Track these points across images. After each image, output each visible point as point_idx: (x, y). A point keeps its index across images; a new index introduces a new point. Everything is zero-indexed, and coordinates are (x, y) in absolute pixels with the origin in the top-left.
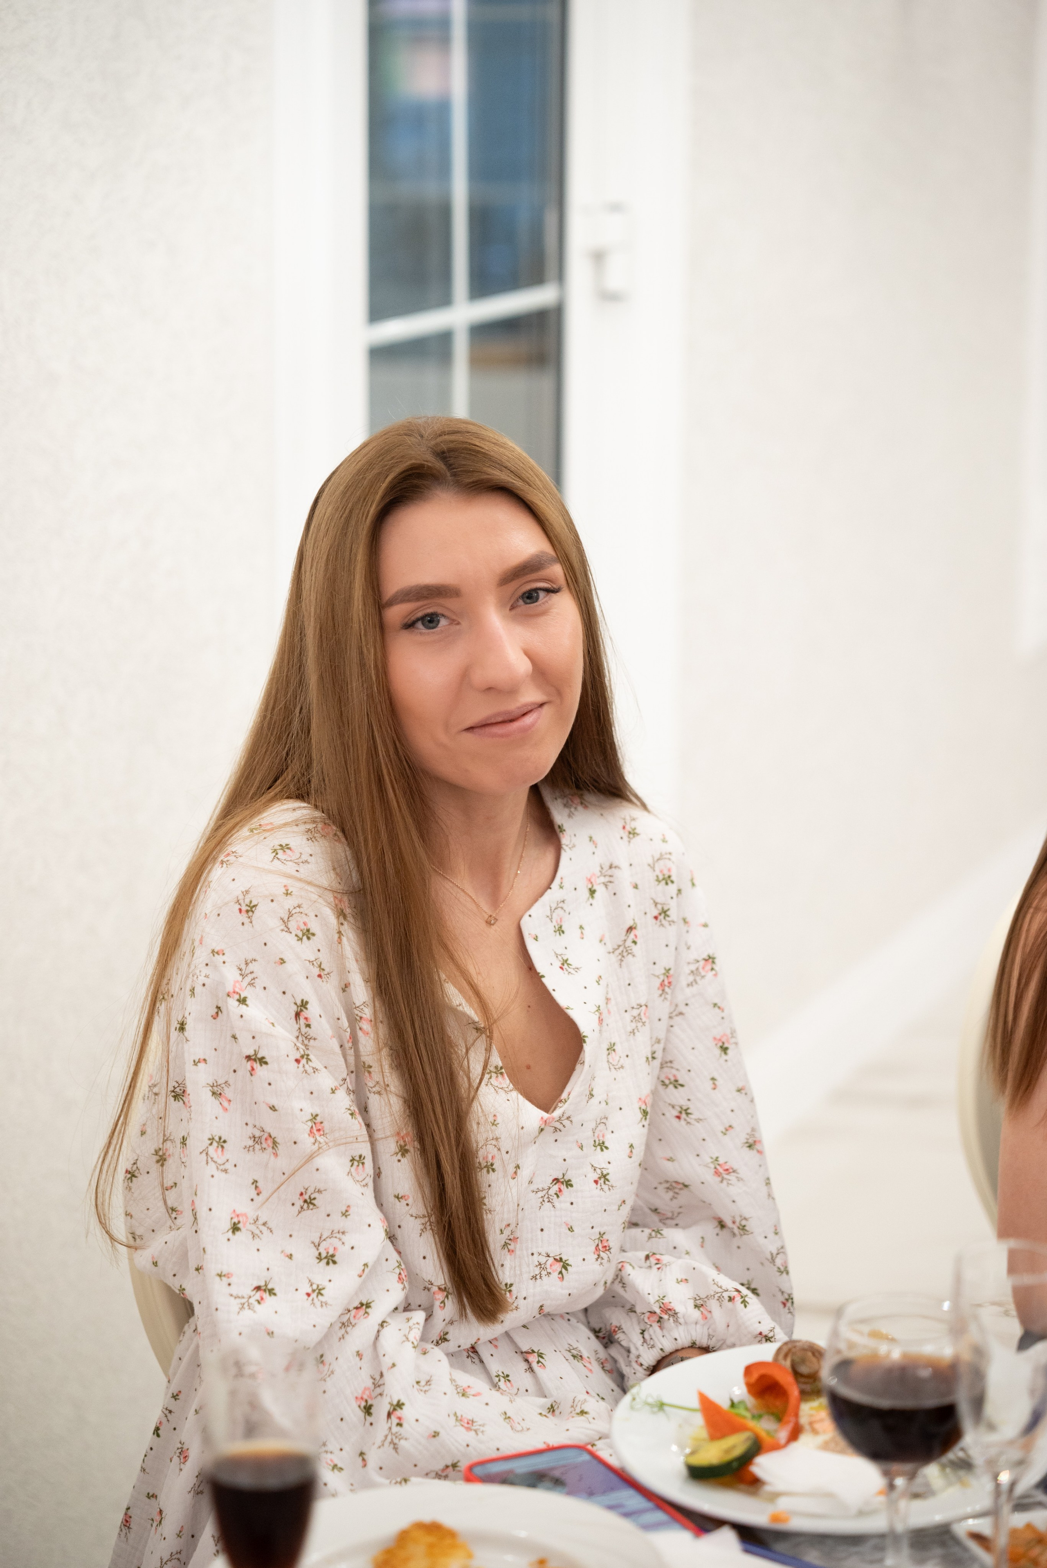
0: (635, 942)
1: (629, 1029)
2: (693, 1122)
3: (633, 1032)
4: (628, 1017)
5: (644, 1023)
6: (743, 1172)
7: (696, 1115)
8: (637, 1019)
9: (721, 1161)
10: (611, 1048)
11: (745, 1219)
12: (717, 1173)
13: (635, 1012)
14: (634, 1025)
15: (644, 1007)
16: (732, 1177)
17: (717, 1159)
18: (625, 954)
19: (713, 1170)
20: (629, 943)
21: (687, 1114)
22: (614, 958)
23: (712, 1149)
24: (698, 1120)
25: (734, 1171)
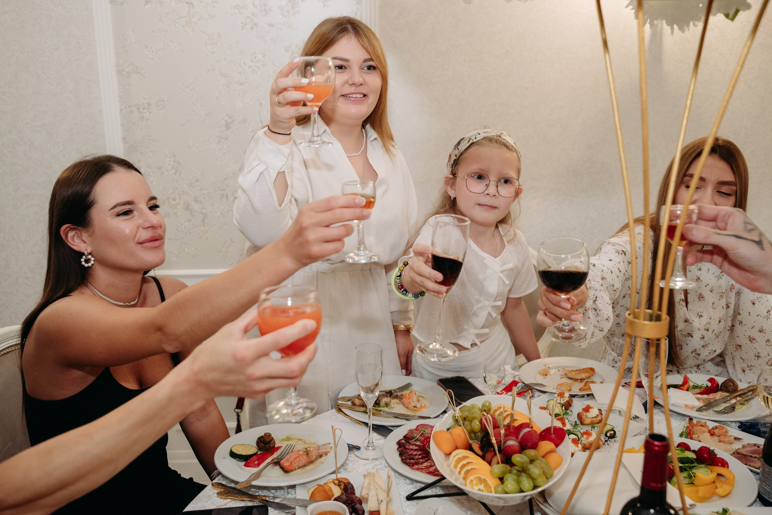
0: (723, 276)
1: (719, 298)
2: (743, 325)
3: (719, 300)
4: (718, 295)
5: (723, 298)
6: (758, 339)
7: (744, 323)
8: (721, 296)
9: (751, 337)
10: (713, 304)
11: (759, 353)
12: (750, 340)
13: (721, 294)
14: (720, 298)
15: (723, 293)
16: (754, 341)
17: (750, 336)
18: (720, 278)
19: (749, 340)
20: (721, 275)
21: (742, 323)
22: (716, 279)
23: (749, 333)
24: (744, 325)
25: (755, 339)
